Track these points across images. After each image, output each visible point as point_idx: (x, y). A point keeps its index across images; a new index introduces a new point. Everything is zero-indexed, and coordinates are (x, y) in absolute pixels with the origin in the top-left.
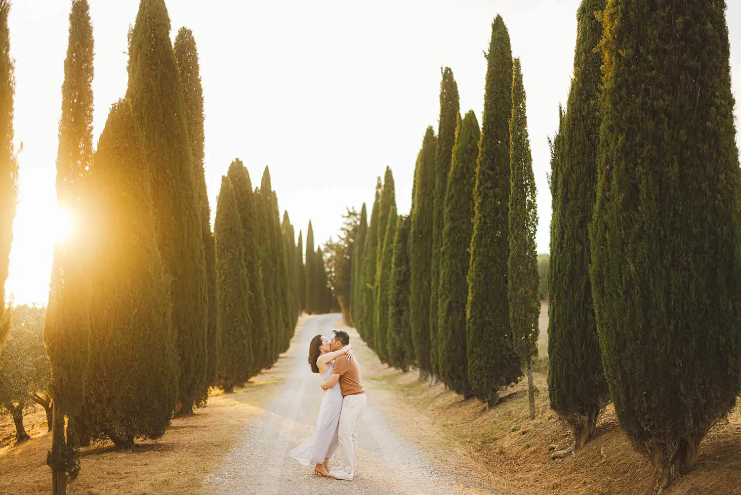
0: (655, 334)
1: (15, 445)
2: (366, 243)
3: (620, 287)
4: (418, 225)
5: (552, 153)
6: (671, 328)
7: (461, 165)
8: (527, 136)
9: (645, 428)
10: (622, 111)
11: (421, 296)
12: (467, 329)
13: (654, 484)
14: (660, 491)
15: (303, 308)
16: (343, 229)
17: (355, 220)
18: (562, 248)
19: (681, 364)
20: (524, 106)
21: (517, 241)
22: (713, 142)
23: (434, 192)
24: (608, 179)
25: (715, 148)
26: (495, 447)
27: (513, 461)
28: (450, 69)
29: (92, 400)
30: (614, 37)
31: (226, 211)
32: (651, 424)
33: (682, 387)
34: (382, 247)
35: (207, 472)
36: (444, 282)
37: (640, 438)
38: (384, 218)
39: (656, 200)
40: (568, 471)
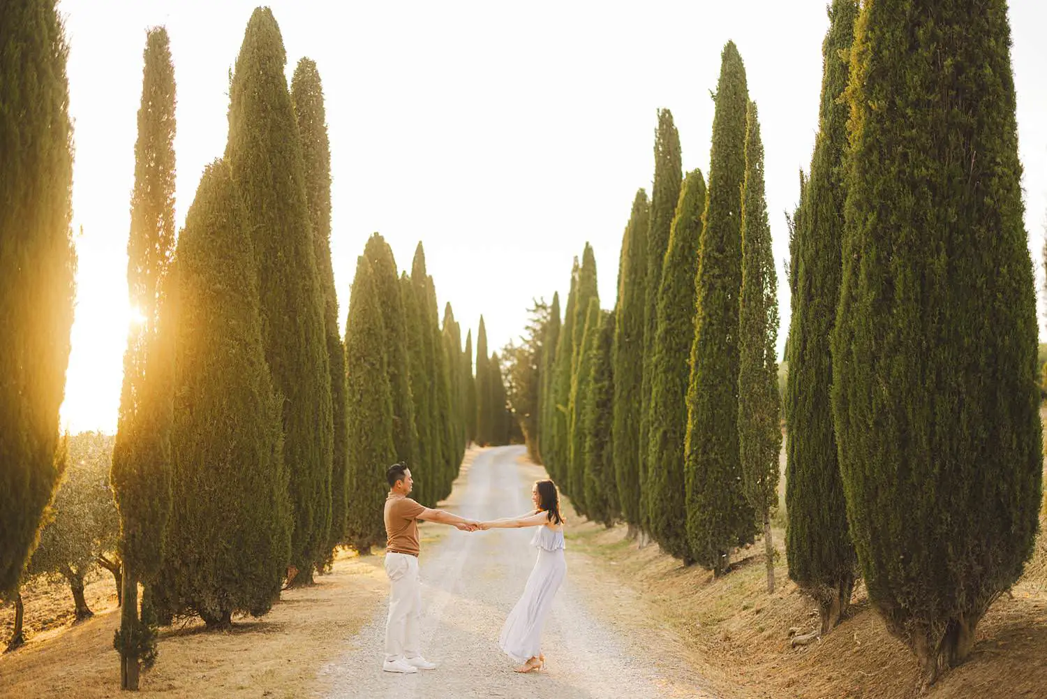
0: (915, 479)
1: (73, 624)
2: (558, 348)
3: (869, 416)
4: (625, 325)
5: (791, 233)
6: (936, 470)
7: (680, 244)
8: (765, 207)
9: (903, 605)
10: (873, 182)
11: (629, 422)
12: (686, 469)
13: (916, 680)
14: (923, 689)
15: (472, 439)
16: (527, 328)
17: (545, 315)
18: (803, 362)
19: (949, 519)
20: (761, 166)
21: (750, 350)
22: (992, 224)
23: (646, 279)
24: (855, 272)
25: (995, 232)
26: (719, 630)
27: (741, 649)
28: (668, 112)
29: (176, 563)
30: (863, 84)
31: (363, 306)
32: (911, 599)
33: (950, 550)
34: (578, 354)
35: (325, 660)
36: (656, 405)
37: (897, 618)
38: (582, 313)
39: (916, 300)
40: (810, 662)
